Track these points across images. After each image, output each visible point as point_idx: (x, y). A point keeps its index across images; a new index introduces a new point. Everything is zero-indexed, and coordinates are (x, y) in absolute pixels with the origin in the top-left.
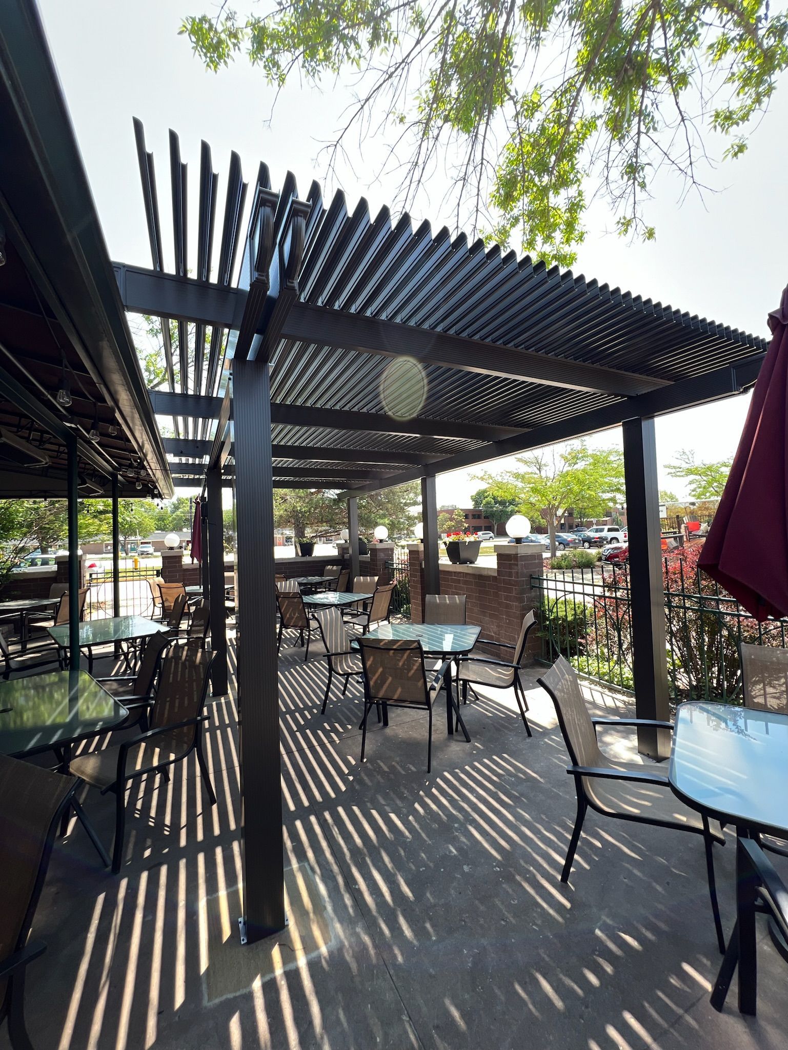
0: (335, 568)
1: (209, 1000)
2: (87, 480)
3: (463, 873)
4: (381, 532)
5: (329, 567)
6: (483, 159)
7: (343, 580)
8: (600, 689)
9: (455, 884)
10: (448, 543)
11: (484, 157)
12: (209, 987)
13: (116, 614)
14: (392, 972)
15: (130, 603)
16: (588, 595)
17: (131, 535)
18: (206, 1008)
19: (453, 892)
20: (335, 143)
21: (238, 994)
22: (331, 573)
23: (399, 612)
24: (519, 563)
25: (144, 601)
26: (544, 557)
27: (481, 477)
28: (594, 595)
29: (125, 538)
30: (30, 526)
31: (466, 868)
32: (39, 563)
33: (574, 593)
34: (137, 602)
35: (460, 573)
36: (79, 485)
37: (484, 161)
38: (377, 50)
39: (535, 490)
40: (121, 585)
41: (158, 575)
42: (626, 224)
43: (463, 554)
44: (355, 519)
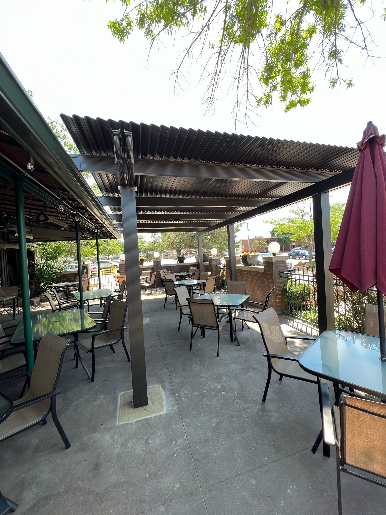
0: (194, 268)
1: (118, 423)
2: (84, 233)
3: (222, 395)
4: (214, 251)
5: (191, 268)
6: (248, 65)
7: (196, 274)
8: (312, 326)
9: (217, 398)
10: (242, 256)
11: (249, 64)
12: (119, 419)
13: (100, 288)
14: (184, 423)
15: (107, 284)
16: (306, 281)
17: (111, 255)
18: (117, 425)
19: (215, 400)
20: (177, 70)
21: (128, 422)
22: (192, 271)
23: (223, 289)
24: (273, 265)
25: (113, 284)
26: (287, 262)
27: (271, 222)
28: (309, 281)
29: (108, 256)
30: (68, 252)
31: (223, 393)
32: (74, 267)
33: (299, 280)
34: (110, 284)
35: (248, 271)
36: (80, 236)
37: (249, 67)
38: (196, 18)
39: (299, 227)
40: (101, 276)
41: (118, 272)
42: (333, 83)
43: (249, 262)
44: (201, 245)
